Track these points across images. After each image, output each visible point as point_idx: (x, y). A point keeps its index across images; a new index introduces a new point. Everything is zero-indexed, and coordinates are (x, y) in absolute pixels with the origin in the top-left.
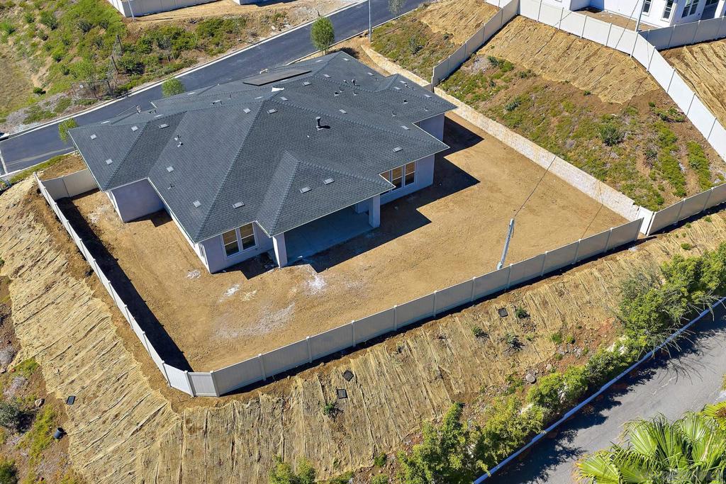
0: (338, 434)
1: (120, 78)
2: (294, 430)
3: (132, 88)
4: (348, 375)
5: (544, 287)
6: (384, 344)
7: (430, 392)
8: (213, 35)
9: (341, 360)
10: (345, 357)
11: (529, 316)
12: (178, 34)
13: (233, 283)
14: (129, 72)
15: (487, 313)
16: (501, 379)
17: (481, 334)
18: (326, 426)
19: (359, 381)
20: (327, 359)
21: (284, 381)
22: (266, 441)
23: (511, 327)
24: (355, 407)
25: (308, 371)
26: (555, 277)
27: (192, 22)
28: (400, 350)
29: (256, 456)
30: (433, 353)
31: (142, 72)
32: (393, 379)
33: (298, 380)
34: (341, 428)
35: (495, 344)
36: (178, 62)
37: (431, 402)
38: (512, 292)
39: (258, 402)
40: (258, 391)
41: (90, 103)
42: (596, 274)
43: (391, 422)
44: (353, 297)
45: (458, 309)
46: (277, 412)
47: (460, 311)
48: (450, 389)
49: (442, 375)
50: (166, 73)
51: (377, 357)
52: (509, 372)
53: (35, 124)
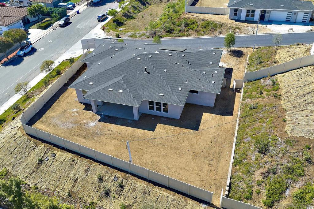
0: (35, 170)
1: (164, 32)
2: (28, 158)
3: (164, 37)
4: (54, 155)
5: (141, 184)
6: (72, 155)
7: (67, 182)
8: (205, 27)
9: (58, 149)
10: (60, 149)
11: (124, 189)
12: (194, 23)
13: (79, 108)
14: (168, 32)
15: (112, 174)
16: (90, 200)
17: (101, 179)
18: (35, 164)
19: (55, 160)
20: (55, 145)
21: (40, 142)
22: (21, 154)
23: (113, 187)
24: (46, 166)
25: (47, 145)
26: (152, 185)
27: (203, 20)
28: (74, 161)
29: (16, 156)
30: (81, 171)
31: (171, 33)
32: (63, 168)
33: (43, 145)
34: (37, 169)
35: (102, 187)
36: (186, 33)
37: (64, 186)
38: (128, 175)
39: (30, 142)
40: (33, 139)
41: (148, 38)
42: (170, 199)
43: (49, 180)
44: (92, 135)
45: (104, 164)
46: (31, 149)
47: (104, 165)
48: (73, 187)
49: (76, 181)
50: (178, 36)
51: (66, 157)
52: (94, 201)
53: (130, 38)
